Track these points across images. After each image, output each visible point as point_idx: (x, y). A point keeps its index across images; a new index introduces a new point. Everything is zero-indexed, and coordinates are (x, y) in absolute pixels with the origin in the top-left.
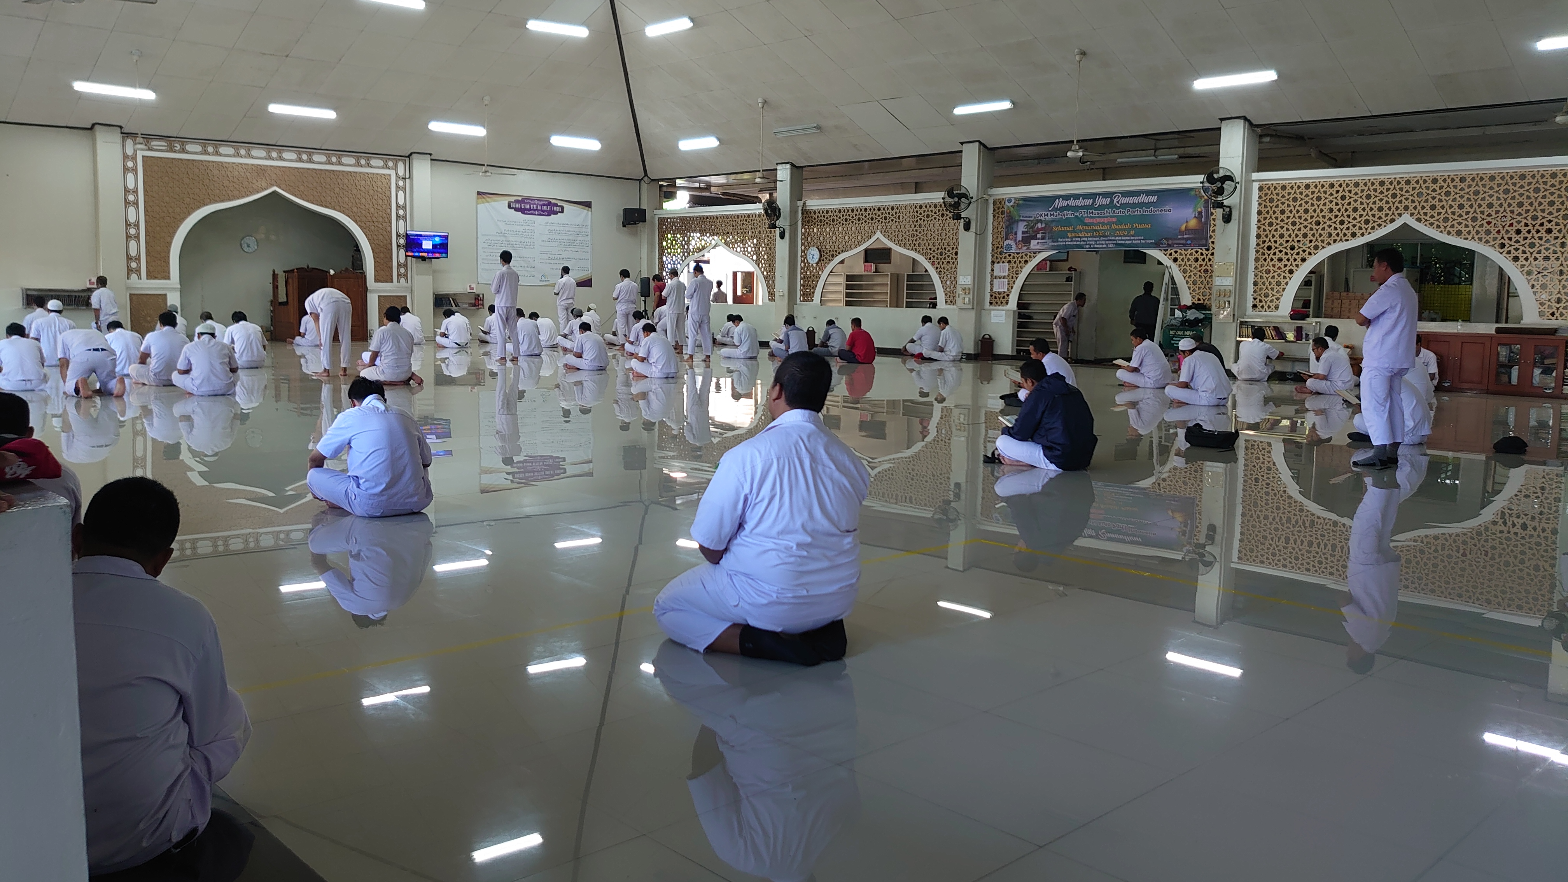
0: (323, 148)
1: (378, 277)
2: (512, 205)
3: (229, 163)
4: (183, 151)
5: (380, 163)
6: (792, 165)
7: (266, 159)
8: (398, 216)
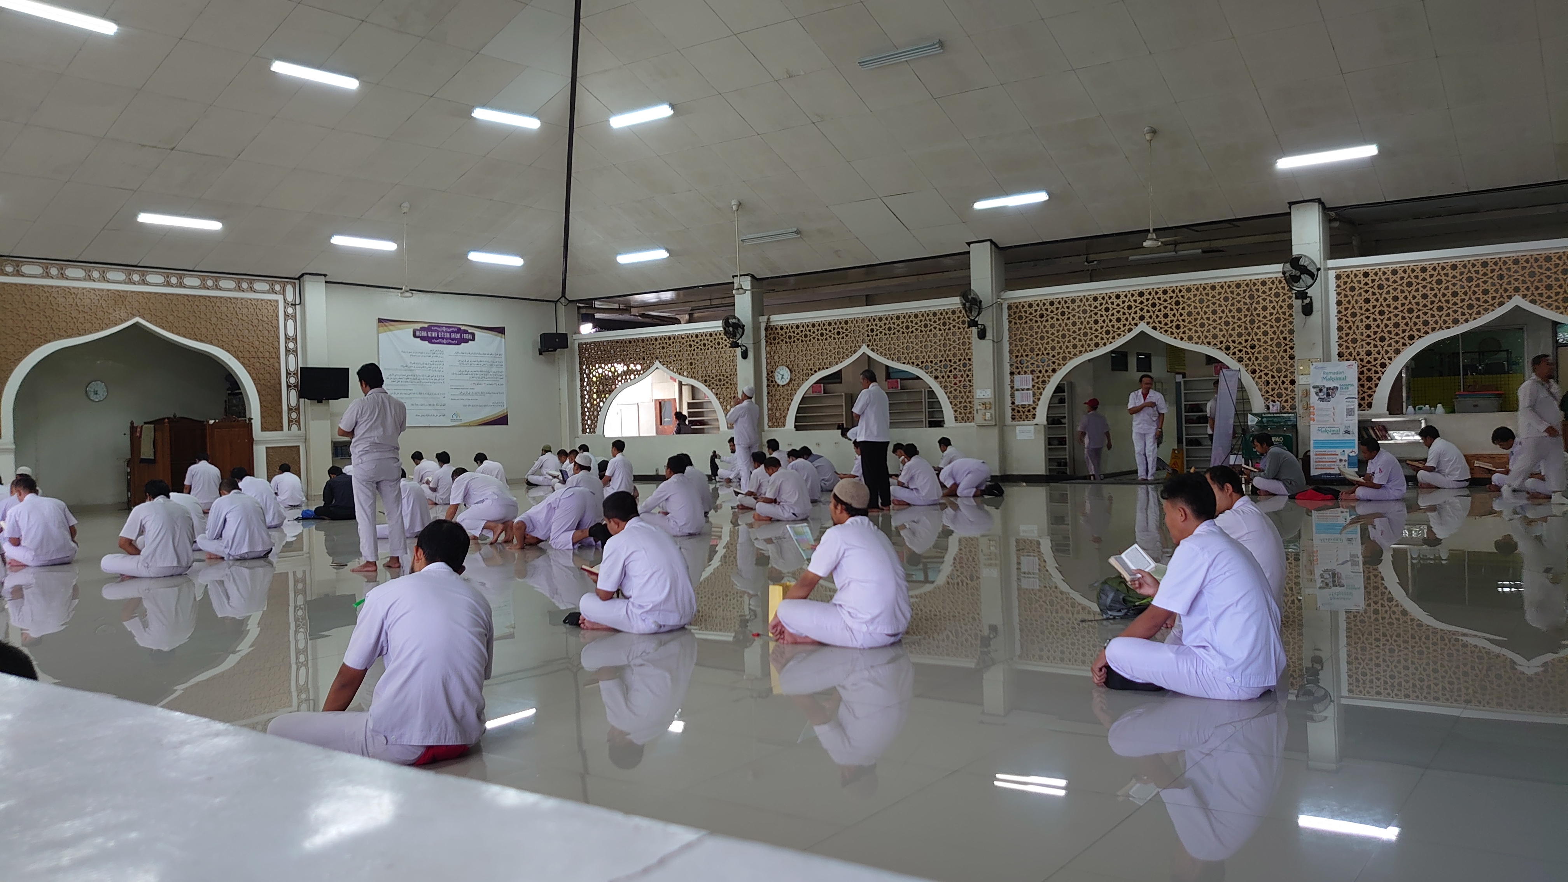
0: (196, 269)
1: (265, 425)
2: (418, 334)
3: (78, 288)
4: (19, 273)
5: (266, 287)
6: (753, 276)
7: (125, 283)
8: (288, 351)
